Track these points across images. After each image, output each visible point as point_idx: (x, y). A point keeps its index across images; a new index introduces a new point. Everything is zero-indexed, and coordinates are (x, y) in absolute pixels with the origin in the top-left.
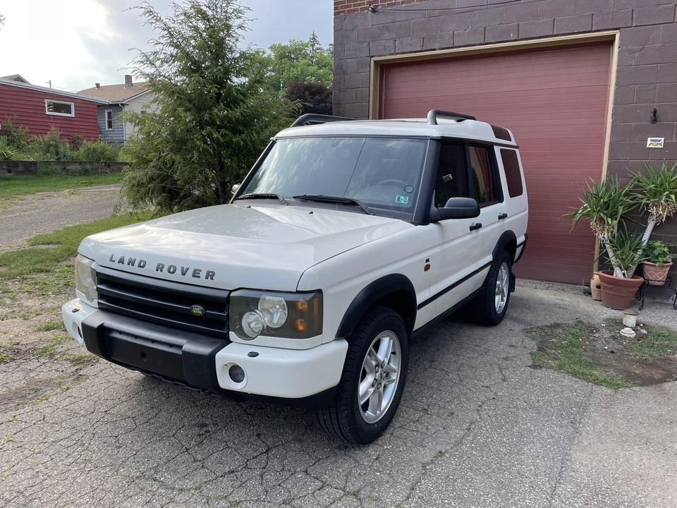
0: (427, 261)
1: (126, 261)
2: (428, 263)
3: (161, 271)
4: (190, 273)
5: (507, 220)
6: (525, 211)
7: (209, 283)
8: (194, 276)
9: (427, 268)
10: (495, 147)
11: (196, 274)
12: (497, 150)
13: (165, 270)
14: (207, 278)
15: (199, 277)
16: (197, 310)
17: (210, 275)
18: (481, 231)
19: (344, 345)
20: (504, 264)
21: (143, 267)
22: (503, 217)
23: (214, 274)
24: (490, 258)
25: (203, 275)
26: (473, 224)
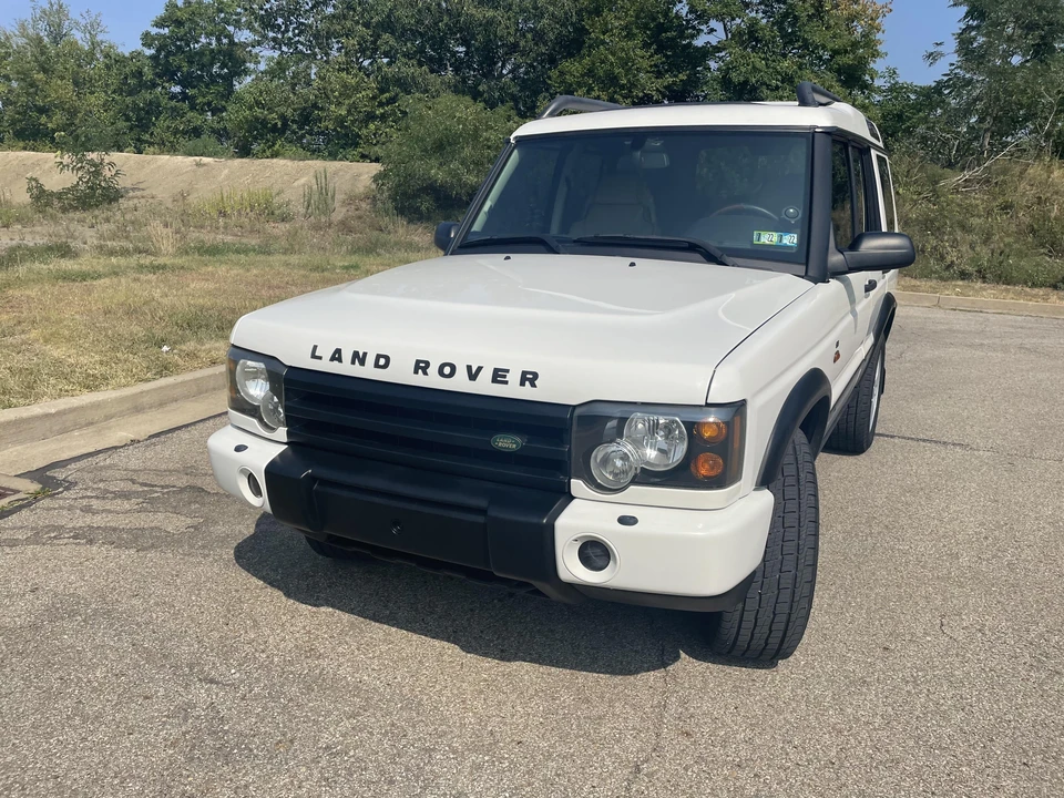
0: (837, 344)
1: (347, 356)
3: (425, 373)
4: (486, 375)
7: (527, 393)
8: (494, 380)
9: (837, 356)
10: (872, 151)
11: (499, 376)
12: (874, 153)
13: (433, 370)
14: (522, 384)
15: (506, 383)
16: (507, 443)
17: (529, 378)
19: (767, 498)
21: (386, 366)
23: (536, 375)
25: (514, 377)
26: (870, 281)
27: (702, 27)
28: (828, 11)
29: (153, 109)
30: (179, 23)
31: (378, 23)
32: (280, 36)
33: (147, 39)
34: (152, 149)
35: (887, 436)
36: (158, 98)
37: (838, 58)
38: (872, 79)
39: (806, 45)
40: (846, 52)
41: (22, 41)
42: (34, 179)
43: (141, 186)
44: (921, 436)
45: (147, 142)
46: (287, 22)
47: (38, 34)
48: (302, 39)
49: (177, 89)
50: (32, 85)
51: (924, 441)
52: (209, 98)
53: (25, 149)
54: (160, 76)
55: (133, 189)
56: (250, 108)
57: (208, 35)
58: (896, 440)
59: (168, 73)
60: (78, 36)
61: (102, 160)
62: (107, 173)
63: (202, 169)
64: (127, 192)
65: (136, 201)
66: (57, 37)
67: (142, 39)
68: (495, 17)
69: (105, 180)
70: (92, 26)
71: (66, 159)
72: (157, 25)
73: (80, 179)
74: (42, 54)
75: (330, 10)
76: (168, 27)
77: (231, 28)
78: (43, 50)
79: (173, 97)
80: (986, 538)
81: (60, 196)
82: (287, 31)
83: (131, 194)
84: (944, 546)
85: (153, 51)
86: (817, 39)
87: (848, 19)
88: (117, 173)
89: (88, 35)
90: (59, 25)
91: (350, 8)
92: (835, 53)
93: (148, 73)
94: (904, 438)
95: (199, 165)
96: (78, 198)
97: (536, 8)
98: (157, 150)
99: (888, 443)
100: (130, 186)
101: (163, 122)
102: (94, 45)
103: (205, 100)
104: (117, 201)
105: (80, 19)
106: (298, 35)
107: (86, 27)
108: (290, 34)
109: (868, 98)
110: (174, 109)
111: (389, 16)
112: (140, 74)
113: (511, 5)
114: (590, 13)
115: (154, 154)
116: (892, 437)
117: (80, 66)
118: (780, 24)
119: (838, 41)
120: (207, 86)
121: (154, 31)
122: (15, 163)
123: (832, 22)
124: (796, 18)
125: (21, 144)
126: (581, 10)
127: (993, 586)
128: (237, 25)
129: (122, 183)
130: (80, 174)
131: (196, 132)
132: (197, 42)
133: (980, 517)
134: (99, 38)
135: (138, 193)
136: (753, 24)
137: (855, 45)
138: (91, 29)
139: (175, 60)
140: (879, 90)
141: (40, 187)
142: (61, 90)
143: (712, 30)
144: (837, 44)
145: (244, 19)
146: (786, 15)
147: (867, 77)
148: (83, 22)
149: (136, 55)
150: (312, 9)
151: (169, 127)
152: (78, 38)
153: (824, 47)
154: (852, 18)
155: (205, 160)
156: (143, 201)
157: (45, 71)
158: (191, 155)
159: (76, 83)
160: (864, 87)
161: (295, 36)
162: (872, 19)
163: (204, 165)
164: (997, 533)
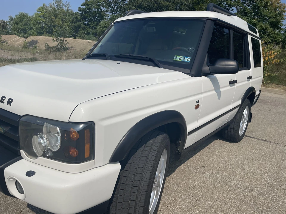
0: (198, 102)
2: (198, 104)
5: (251, 80)
6: (261, 76)
8: (1, 101)
9: (197, 107)
10: (248, 35)
11: (3, 99)
12: (249, 37)
15: (4, 102)
17: (10, 101)
18: (236, 85)
19: (118, 166)
20: (247, 107)
22: (249, 78)
23: (12, 100)
24: (239, 102)
25: (6, 101)
26: (231, 80)
27: (230, 9)
28: (269, 5)
29: (79, 27)
30: (88, 5)
31: (138, 6)
32: (112, 9)
33: (80, 9)
34: (78, 38)
35: (250, 137)
36: (81, 24)
37: (270, 19)
38: (281, 26)
39: (261, 15)
40: (273, 17)
41: (50, 9)
42: (47, 43)
43: (73, 47)
44: (263, 139)
45: (77, 36)
46: (115, 5)
47: (54, 7)
48: (118, 10)
49: (86, 22)
50: (52, 20)
51: (264, 140)
52: (94, 25)
53: (49, 36)
54: (82, 19)
55: (71, 48)
56: (103, 28)
57: (95, 8)
58: (253, 139)
59: (85, 18)
60: (64, 8)
61: (64, 39)
62: (65, 43)
63: (89, 43)
64: (70, 48)
65: (71, 51)
66: (59, 8)
67: (78, 9)
68: (169, 4)
69: (64, 45)
70: (67, 5)
71: (55, 39)
72: (83, 5)
73: (58, 44)
74: (55, 12)
75: (126, 2)
76: (85, 6)
77: (101, 7)
78: (55, 11)
79: (85, 24)
80: (268, 184)
81: (52, 48)
82: (114, 8)
83: (71, 49)
84: (249, 185)
85: (81, 12)
86: (265, 14)
87: (275, 8)
88: (67, 43)
89: (66, 8)
90: (60, 5)
91: (131, 2)
92: (270, 18)
93: (79, 18)
94: (256, 138)
95: (88, 42)
96: (57, 49)
97: (181, 2)
98: (79, 38)
99: (249, 140)
100: (71, 47)
101: (81, 31)
102: (68, 10)
103: (92, 26)
104: (67, 50)
105: (64, 3)
106: (118, 9)
107: (66, 6)
108: (115, 9)
109: (279, 32)
110: (84, 28)
111: (140, 4)
112: (76, 18)
113: (174, 1)
114: (196, 4)
115: (78, 39)
116: (252, 138)
117: (64, 16)
118: (253, 9)
119: (271, 14)
120: (94, 22)
121: (82, 7)
122: (45, 39)
123: (270, 9)
124: (259, 7)
125: (48, 35)
126: (194, 3)
127: (261, 207)
128: (103, 6)
129: (68, 46)
130: (58, 43)
131: (89, 34)
132: (92, 10)
133: (270, 174)
134: (69, 8)
135: (72, 49)
136: (245, 9)
137: (276, 16)
138: (67, 6)
139: (86, 15)
140: (283, 30)
141: (48, 46)
142: (58, 21)
143: (233, 10)
144: (271, 15)
145: (105, 4)
146: (255, 6)
147: (280, 26)
148: (65, 4)
149: (76, 13)
150: (121, 2)
151: (82, 32)
152: (64, 9)
153: (266, 16)
154: (276, 8)
155: (90, 41)
156: (73, 51)
157: (55, 17)
158: (87, 40)
159: (62, 20)
160: (278, 28)
161: (116, 9)
162: (283, 9)
163: (90, 42)
164: (273, 182)
